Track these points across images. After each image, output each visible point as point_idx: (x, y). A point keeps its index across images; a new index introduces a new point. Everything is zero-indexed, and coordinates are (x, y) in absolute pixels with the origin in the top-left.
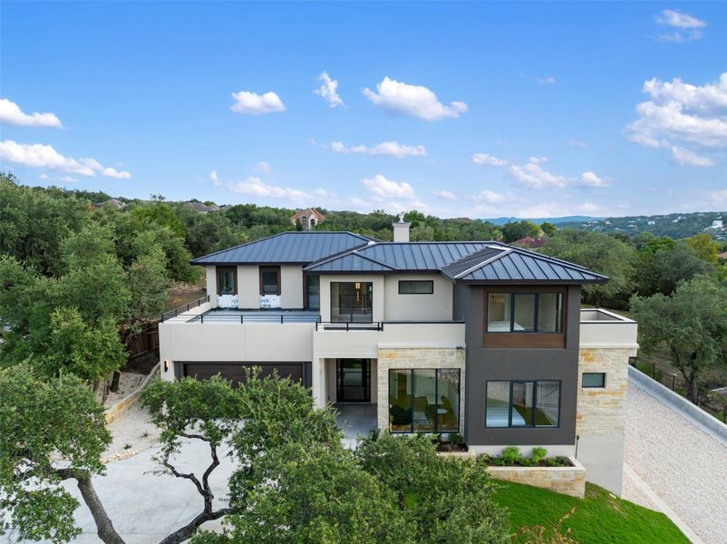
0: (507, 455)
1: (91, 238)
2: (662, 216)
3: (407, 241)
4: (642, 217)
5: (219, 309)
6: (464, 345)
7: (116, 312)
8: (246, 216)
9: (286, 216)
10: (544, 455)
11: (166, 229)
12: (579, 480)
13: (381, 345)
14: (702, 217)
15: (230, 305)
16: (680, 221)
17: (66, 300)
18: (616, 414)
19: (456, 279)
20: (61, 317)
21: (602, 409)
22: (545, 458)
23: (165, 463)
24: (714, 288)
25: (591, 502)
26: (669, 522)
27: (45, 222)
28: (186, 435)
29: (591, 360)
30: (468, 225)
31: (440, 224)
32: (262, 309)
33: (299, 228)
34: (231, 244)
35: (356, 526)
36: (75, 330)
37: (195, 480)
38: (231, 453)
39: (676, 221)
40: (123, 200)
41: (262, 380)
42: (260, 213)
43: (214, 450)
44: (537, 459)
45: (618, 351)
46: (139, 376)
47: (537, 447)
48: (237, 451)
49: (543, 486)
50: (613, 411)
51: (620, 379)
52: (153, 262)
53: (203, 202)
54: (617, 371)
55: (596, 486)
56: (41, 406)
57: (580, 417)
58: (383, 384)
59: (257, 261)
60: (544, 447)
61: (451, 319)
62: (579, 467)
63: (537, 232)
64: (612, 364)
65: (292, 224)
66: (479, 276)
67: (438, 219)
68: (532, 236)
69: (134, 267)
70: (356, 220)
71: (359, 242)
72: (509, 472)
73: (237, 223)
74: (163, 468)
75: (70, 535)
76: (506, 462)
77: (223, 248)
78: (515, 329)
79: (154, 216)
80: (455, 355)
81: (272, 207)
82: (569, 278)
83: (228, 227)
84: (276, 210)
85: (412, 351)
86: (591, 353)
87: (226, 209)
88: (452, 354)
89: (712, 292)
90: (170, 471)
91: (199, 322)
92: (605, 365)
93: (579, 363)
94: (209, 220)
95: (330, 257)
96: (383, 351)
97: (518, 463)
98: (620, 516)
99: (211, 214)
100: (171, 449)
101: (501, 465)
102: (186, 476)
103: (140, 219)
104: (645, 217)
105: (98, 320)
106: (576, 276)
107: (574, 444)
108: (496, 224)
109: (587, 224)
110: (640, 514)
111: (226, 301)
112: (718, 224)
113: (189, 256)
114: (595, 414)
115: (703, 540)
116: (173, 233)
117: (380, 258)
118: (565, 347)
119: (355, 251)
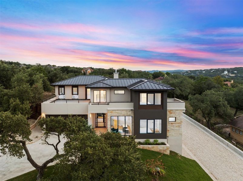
0: (146, 142)
1: (21, 77)
2: (207, 70)
3: (118, 78)
4: (201, 70)
5: (59, 99)
6: (133, 109)
7: (29, 100)
8: (67, 70)
9: (80, 70)
10: (157, 142)
11: (42, 74)
12: (168, 149)
13: (108, 109)
14: (221, 70)
15: (62, 98)
16: (213, 71)
17: (14, 96)
18: (179, 130)
19: (130, 89)
20: (13, 101)
21: (175, 128)
22: (157, 143)
23: (45, 141)
24: (214, 92)
25: (171, 156)
26: (196, 162)
27: (5, 73)
28: (51, 134)
29: (171, 113)
30: (140, 73)
31: (132, 72)
32: (72, 99)
33: (85, 74)
34: (62, 79)
35: (97, 149)
36: (17, 104)
37: (54, 146)
38: (64, 137)
39: (212, 71)
40: (25, 65)
41: (73, 117)
42: (71, 69)
43: (59, 138)
44: (155, 143)
45: (179, 111)
46: (34, 120)
47: (155, 139)
48: (66, 136)
49: (157, 151)
50: (179, 129)
51: (180, 119)
52: (39, 85)
53: (52, 65)
54: (179, 117)
55: (174, 152)
56: (15, 121)
57: (169, 131)
58: (109, 121)
59: (71, 84)
60: (157, 139)
61: (130, 101)
62: (168, 145)
63: (164, 75)
64: (178, 115)
65: (82, 73)
66: (137, 88)
67: (131, 71)
68: (162, 77)
69: (34, 86)
70: (103, 71)
71: (103, 79)
72: (146, 147)
73: (64, 72)
74: (45, 142)
75: (22, 156)
76: (146, 144)
77: (60, 81)
78: (148, 104)
79: (38, 71)
80: (130, 112)
81: (75, 67)
82: (163, 89)
83: (61, 74)
84: (77, 68)
85: (118, 111)
86: (171, 111)
87: (60, 68)
88: (129, 112)
89: (214, 94)
90: (47, 143)
91: (53, 103)
92: (175, 115)
93: (167, 114)
94: (55, 71)
95: (94, 83)
96: (109, 111)
97: (149, 144)
98: (180, 160)
99: (55, 69)
100: (47, 137)
101: (144, 145)
102: (51, 145)
103: (33, 72)
104: (202, 70)
105: (23, 102)
106: (165, 88)
107: (166, 138)
108: (150, 73)
109: (182, 72)
110: (187, 160)
111: (61, 97)
112: (226, 72)
113: (49, 83)
114: (173, 130)
115: (206, 167)
116: (44, 76)
117: (109, 83)
118: (163, 109)
119: (101, 81)
